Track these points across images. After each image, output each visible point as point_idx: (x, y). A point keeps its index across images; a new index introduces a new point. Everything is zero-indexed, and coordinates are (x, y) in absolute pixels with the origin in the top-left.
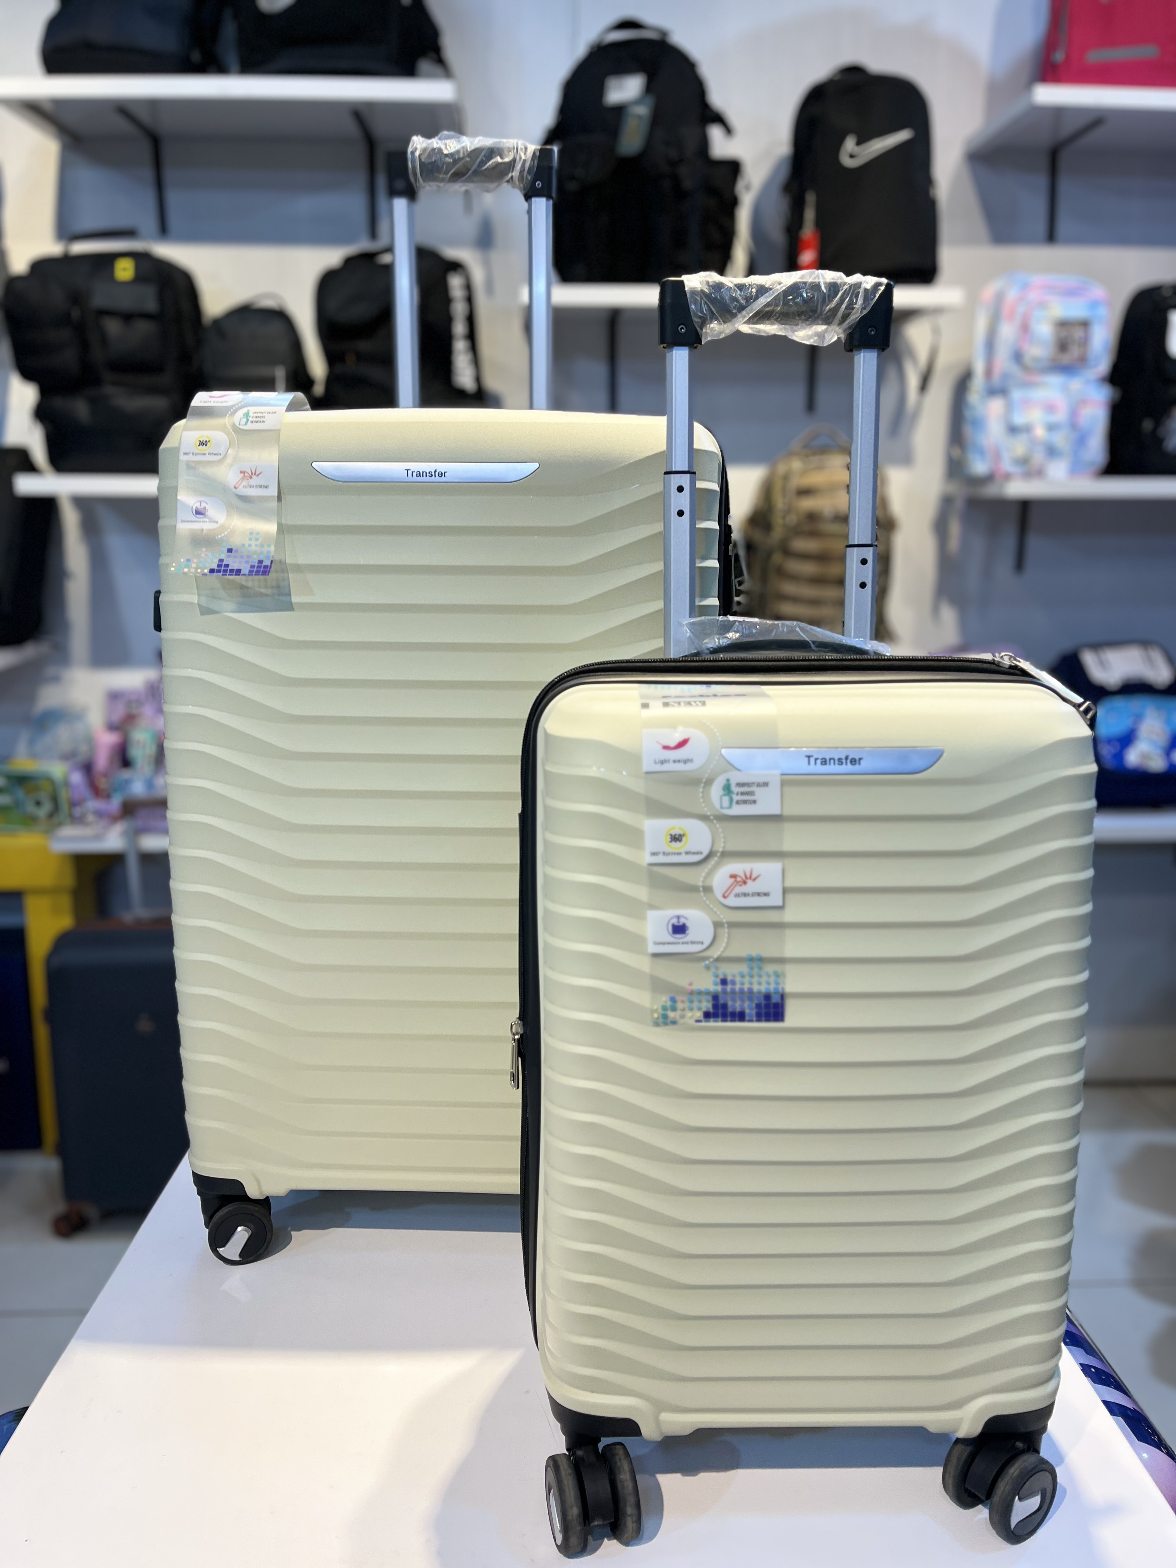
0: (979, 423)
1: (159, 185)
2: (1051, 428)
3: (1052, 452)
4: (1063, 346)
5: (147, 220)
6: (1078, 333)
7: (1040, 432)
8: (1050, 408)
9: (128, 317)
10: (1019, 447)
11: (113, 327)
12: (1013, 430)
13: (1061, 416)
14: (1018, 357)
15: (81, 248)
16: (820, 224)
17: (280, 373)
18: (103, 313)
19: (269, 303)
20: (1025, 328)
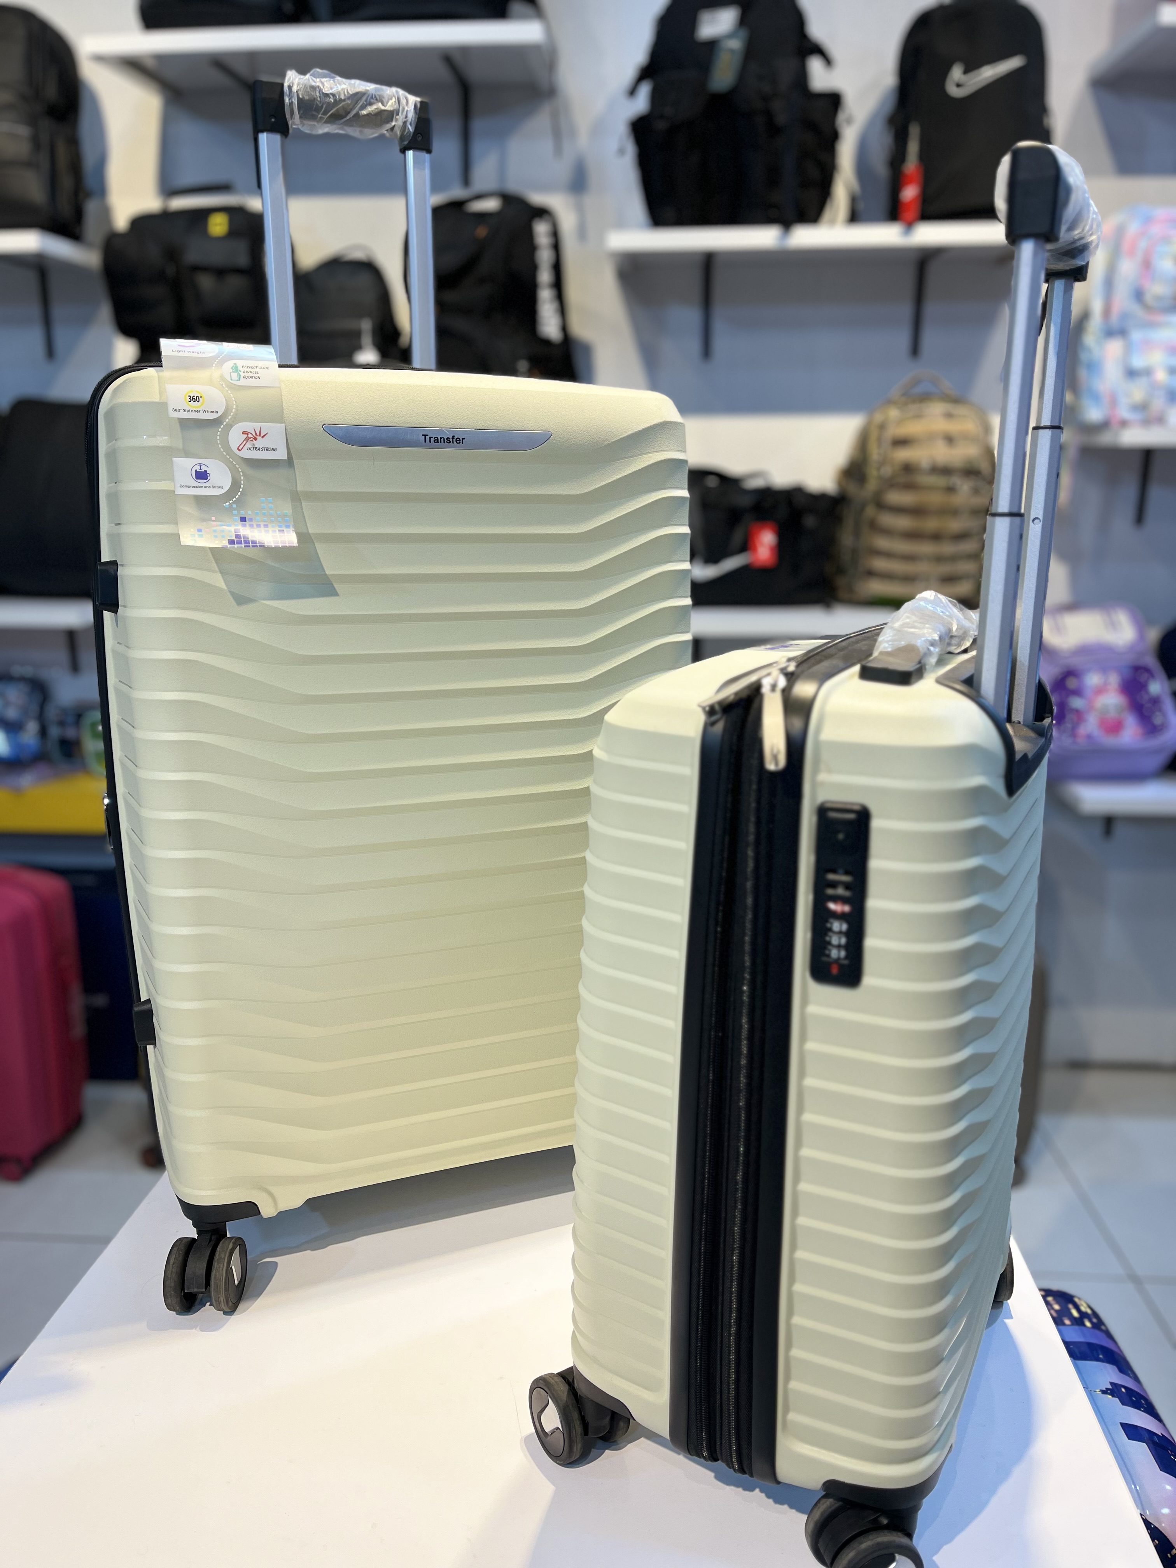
0: (1094, 367)
2: (1173, 371)
3: (1173, 397)
5: (242, 175)
7: (1161, 376)
8: (1172, 350)
9: (220, 272)
10: (1137, 392)
11: (206, 282)
12: (1132, 373)
14: (1139, 295)
15: (180, 203)
16: (924, 156)
17: (366, 326)
18: (197, 268)
19: (358, 255)
20: (1147, 265)
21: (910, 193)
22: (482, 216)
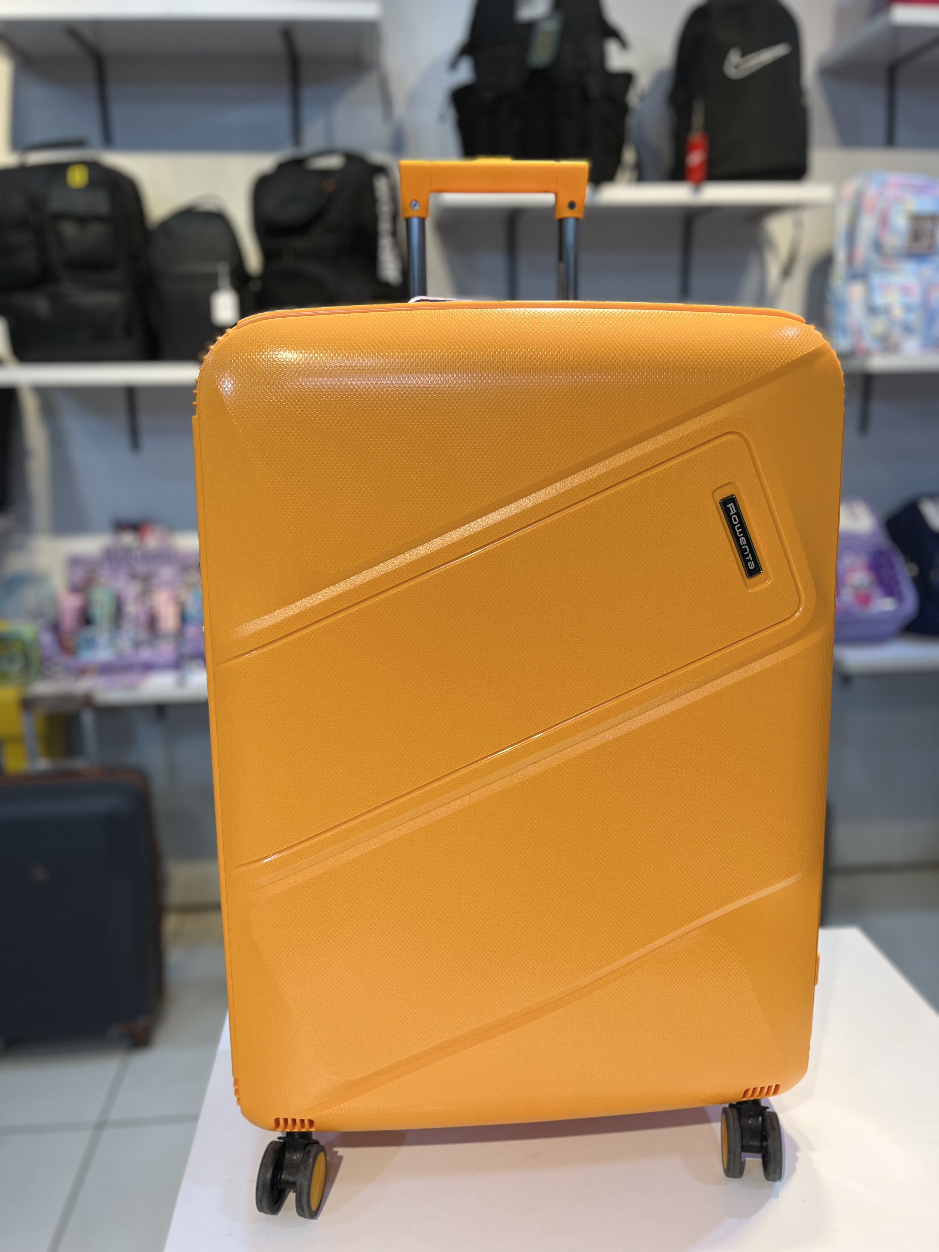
0: (842, 306)
1: (103, 102)
2: (908, 308)
3: (908, 329)
4: (916, 235)
5: (93, 132)
6: (928, 225)
7: (898, 313)
8: (906, 291)
9: (82, 220)
10: (879, 325)
11: (69, 229)
12: (872, 310)
13: (915, 298)
14: (878, 246)
15: (36, 158)
16: (709, 128)
17: (223, 270)
18: (59, 217)
19: (209, 205)
20: (884, 221)
21: (696, 158)
22: (326, 173)
